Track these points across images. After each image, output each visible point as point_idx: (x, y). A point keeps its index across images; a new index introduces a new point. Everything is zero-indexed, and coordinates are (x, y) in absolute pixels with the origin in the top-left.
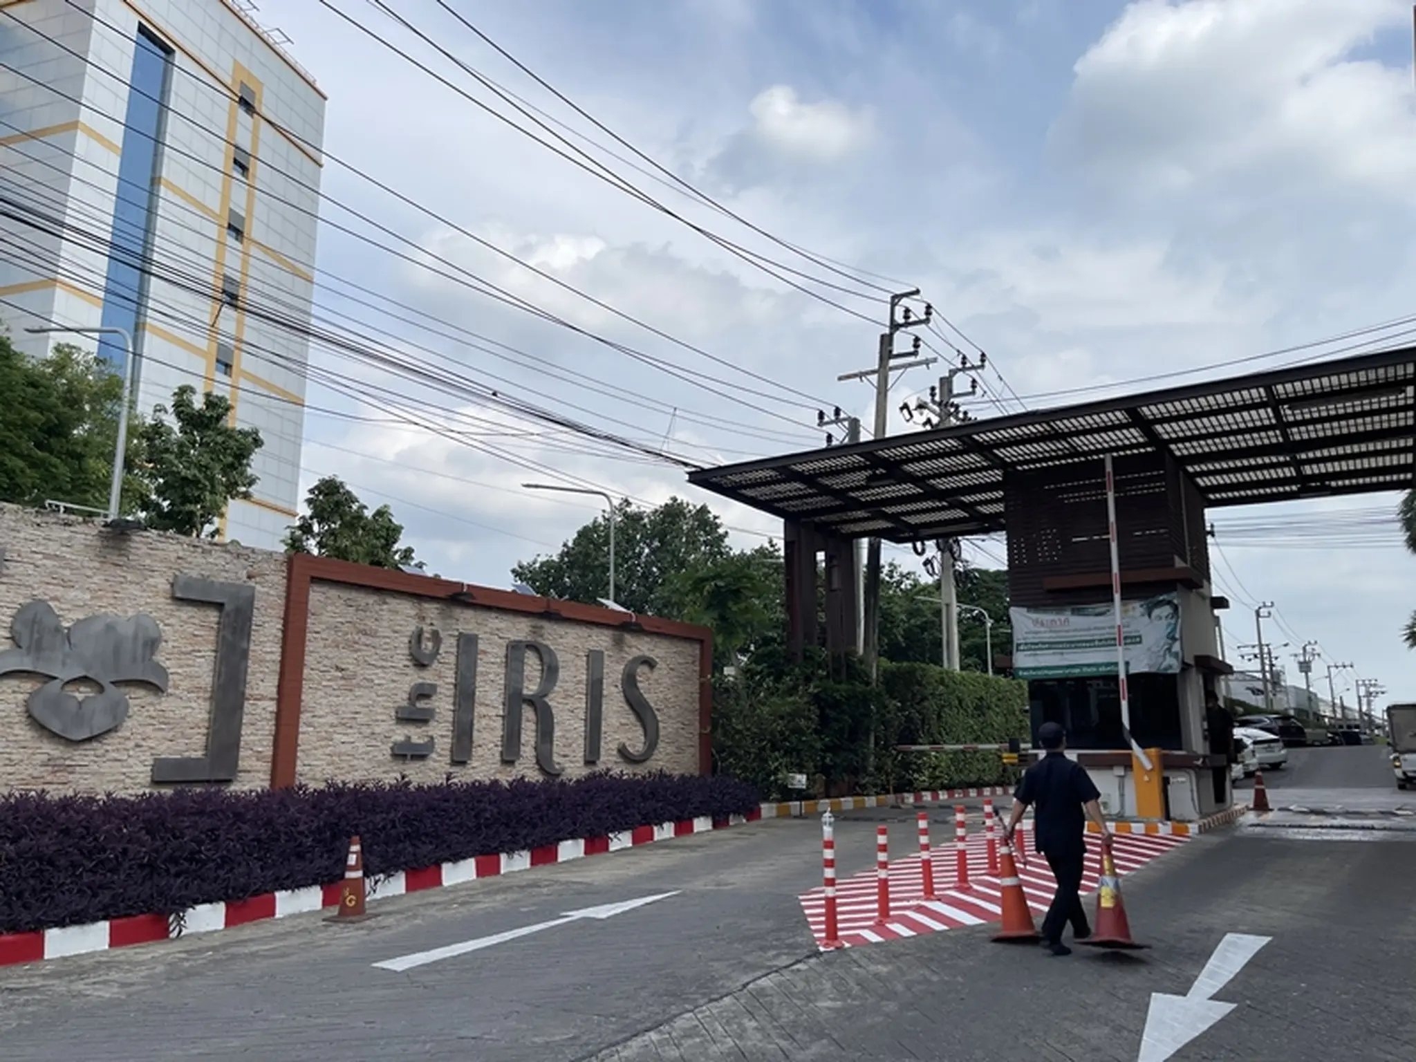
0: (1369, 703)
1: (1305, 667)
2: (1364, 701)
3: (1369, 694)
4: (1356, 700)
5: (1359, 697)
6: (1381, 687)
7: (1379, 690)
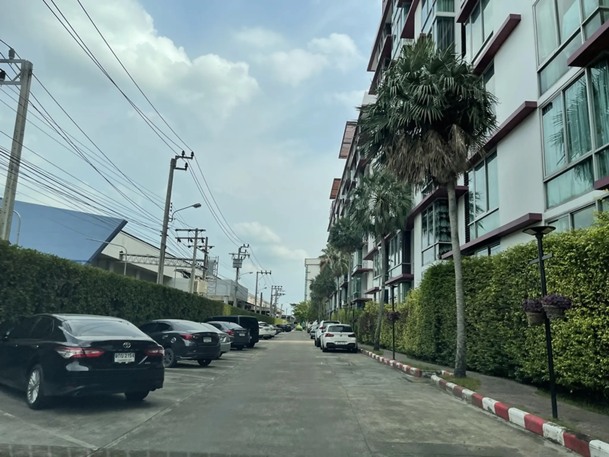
0: (276, 301)
1: (237, 264)
2: (274, 297)
3: (277, 294)
4: (270, 297)
5: (272, 295)
6: (283, 291)
7: (282, 293)
